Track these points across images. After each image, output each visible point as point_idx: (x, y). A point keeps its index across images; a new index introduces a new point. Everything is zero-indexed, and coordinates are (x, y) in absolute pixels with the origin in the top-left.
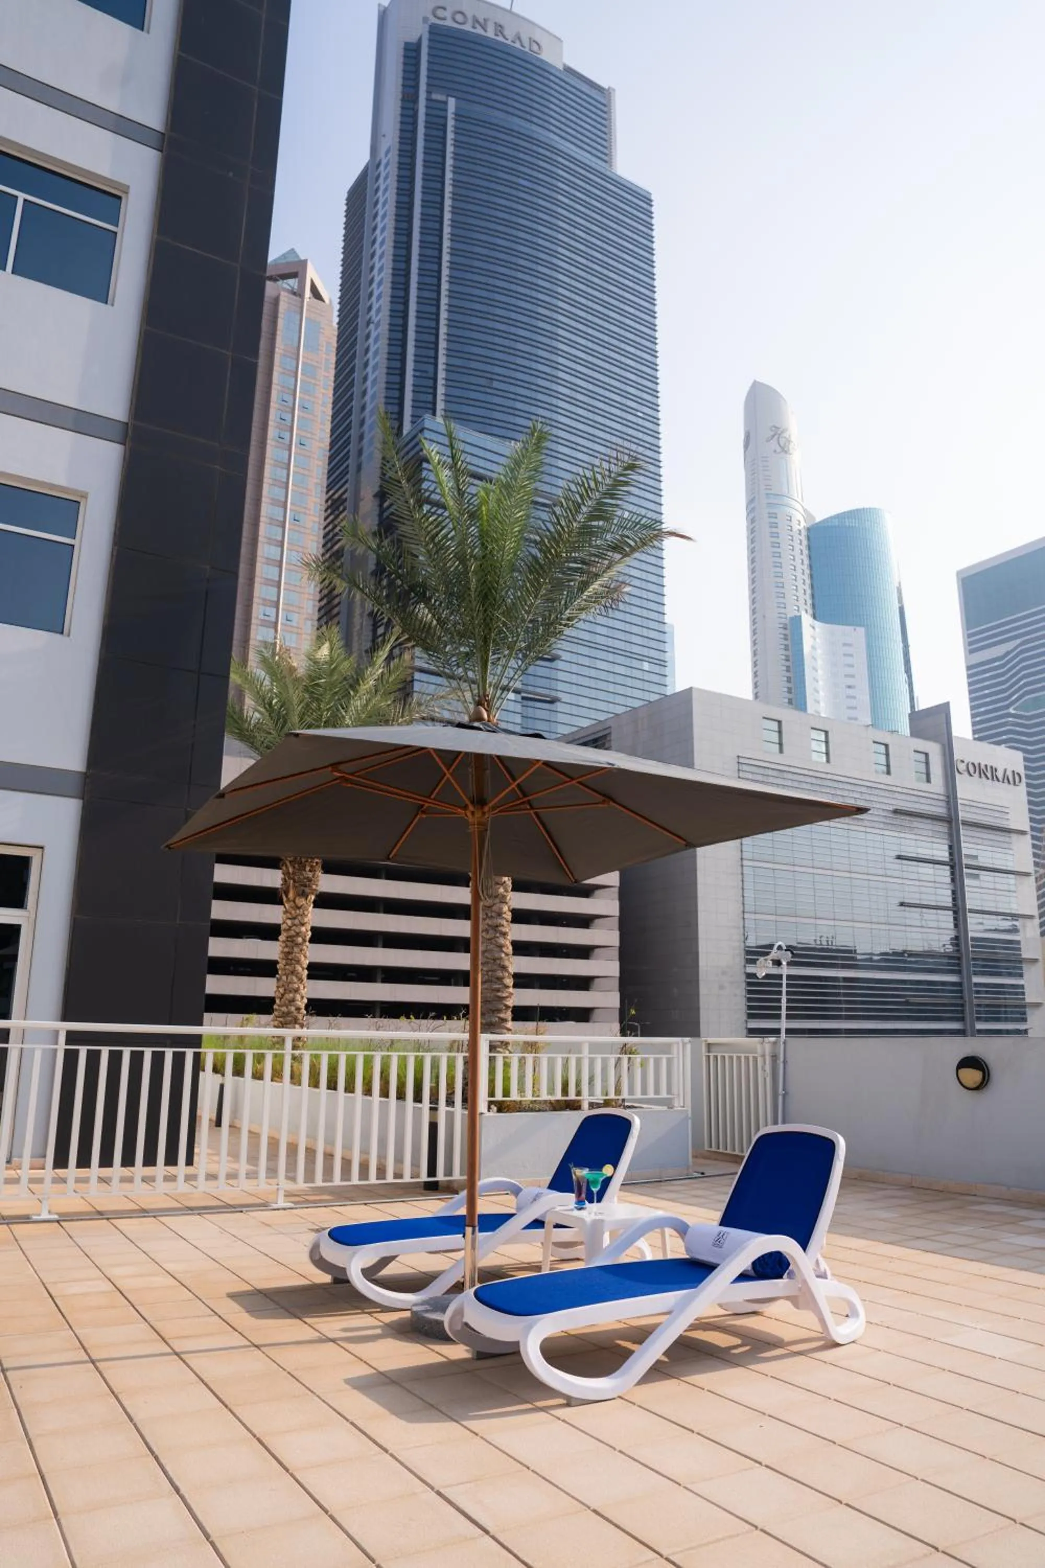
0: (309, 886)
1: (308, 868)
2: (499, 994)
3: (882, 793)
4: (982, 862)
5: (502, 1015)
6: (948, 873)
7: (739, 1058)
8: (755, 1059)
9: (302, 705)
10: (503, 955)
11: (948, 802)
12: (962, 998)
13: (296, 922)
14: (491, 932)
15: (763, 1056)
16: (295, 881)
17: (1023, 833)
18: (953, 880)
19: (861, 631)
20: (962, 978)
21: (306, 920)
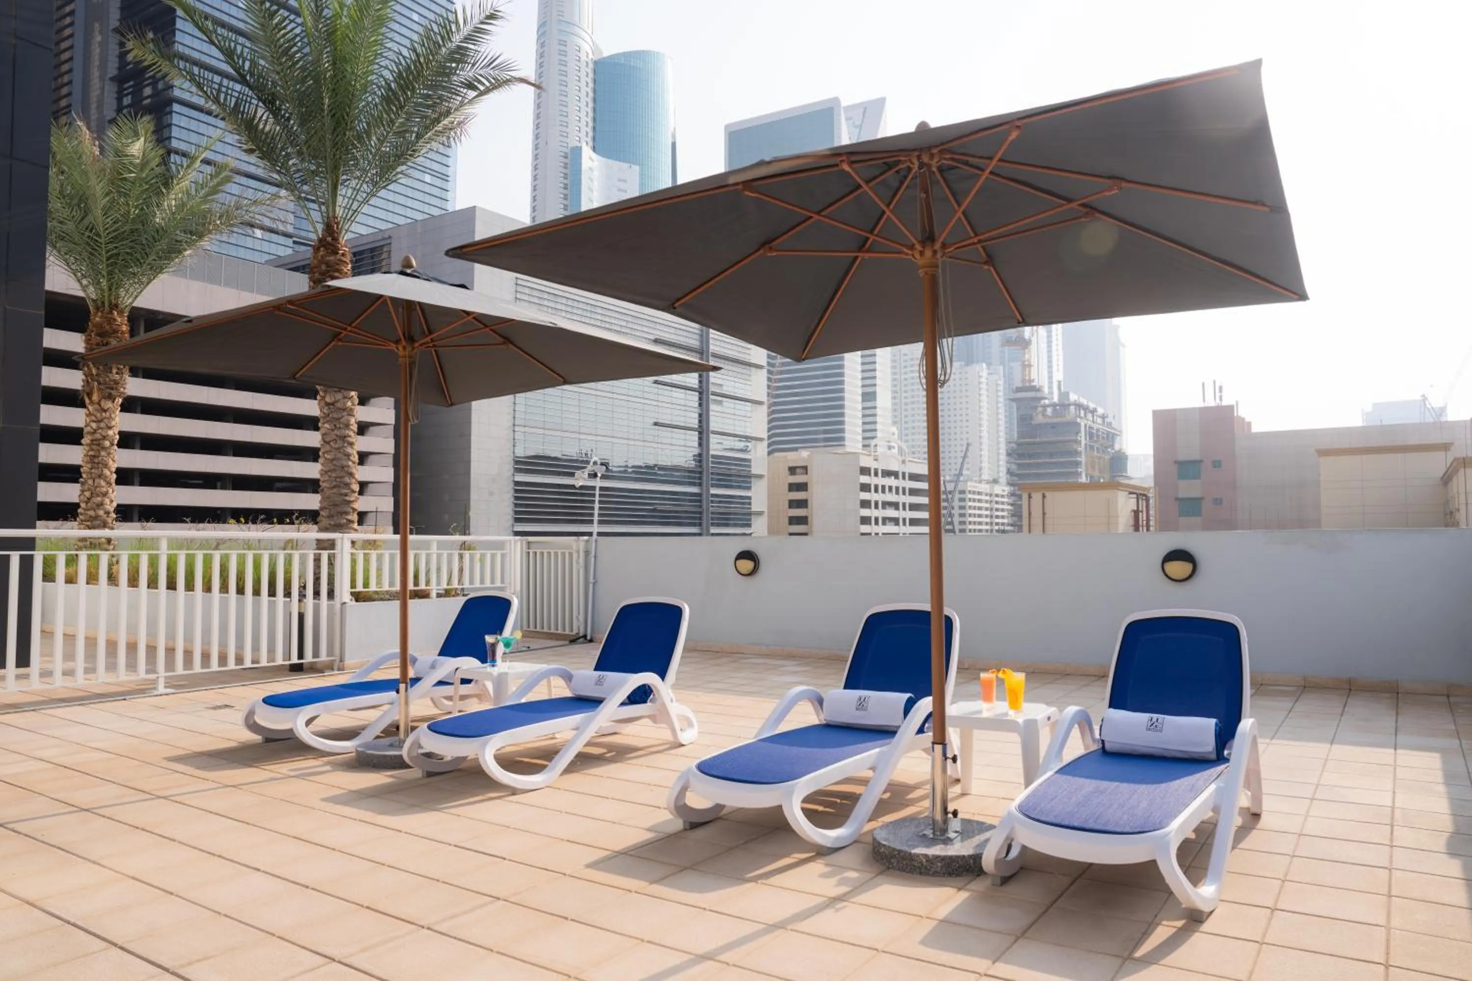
0: (116, 389)
1: (114, 371)
2: (347, 498)
3: (645, 323)
4: (725, 390)
5: (350, 517)
6: (697, 398)
7: (556, 554)
8: (571, 554)
9: (108, 198)
10: (350, 463)
11: (701, 336)
12: (701, 507)
13: (102, 425)
14: (339, 442)
15: (578, 552)
16: (99, 383)
17: (759, 367)
18: (700, 405)
19: (636, 168)
20: (702, 489)
21: (113, 423)
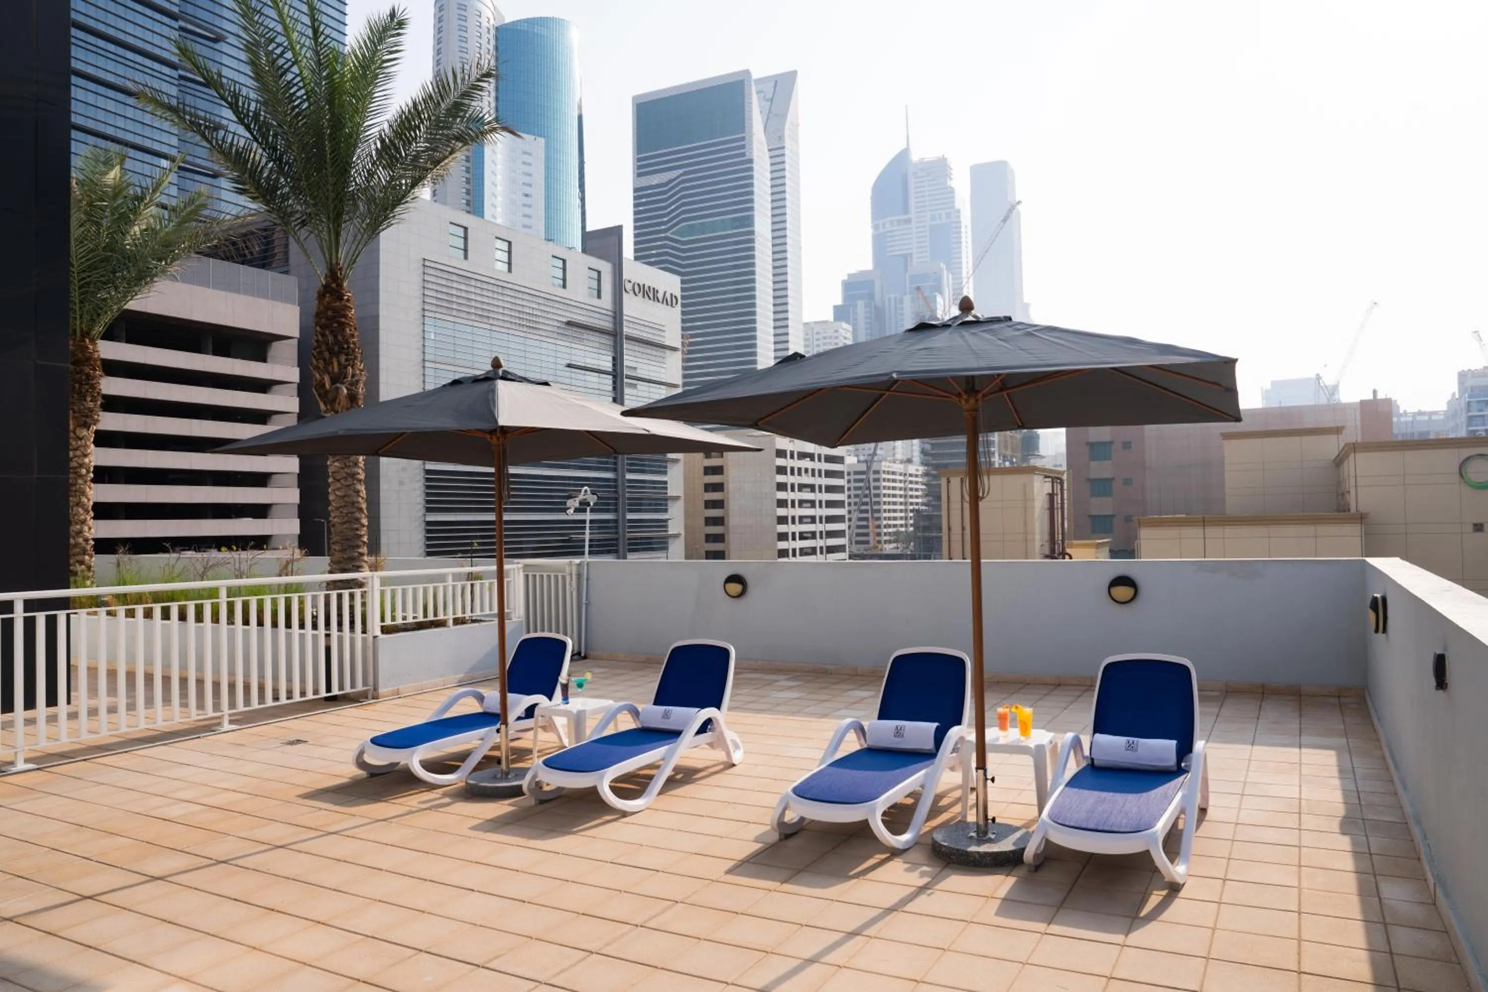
0: (92, 417)
1: (89, 399)
3: (557, 305)
4: (640, 373)
6: (611, 382)
7: (549, 577)
8: (564, 578)
11: (615, 318)
12: (616, 492)
13: (78, 453)
14: (349, 479)
15: (571, 574)
16: (74, 412)
17: (674, 349)
18: (614, 388)
19: (542, 141)
20: (617, 475)
21: (89, 451)
